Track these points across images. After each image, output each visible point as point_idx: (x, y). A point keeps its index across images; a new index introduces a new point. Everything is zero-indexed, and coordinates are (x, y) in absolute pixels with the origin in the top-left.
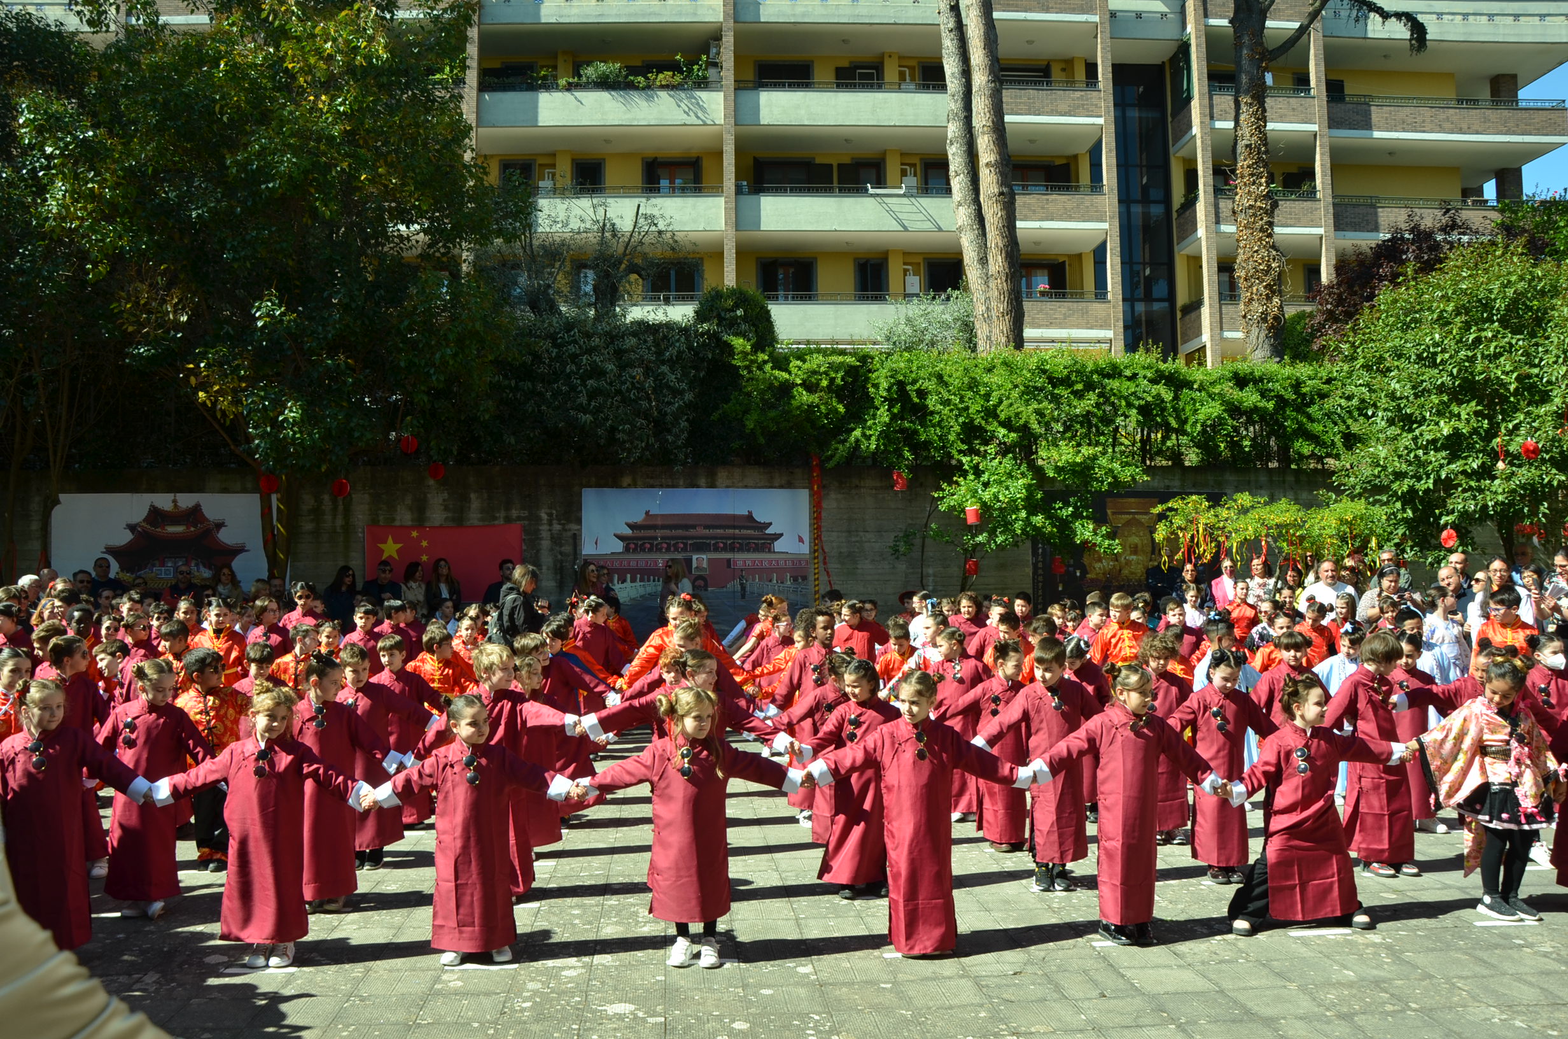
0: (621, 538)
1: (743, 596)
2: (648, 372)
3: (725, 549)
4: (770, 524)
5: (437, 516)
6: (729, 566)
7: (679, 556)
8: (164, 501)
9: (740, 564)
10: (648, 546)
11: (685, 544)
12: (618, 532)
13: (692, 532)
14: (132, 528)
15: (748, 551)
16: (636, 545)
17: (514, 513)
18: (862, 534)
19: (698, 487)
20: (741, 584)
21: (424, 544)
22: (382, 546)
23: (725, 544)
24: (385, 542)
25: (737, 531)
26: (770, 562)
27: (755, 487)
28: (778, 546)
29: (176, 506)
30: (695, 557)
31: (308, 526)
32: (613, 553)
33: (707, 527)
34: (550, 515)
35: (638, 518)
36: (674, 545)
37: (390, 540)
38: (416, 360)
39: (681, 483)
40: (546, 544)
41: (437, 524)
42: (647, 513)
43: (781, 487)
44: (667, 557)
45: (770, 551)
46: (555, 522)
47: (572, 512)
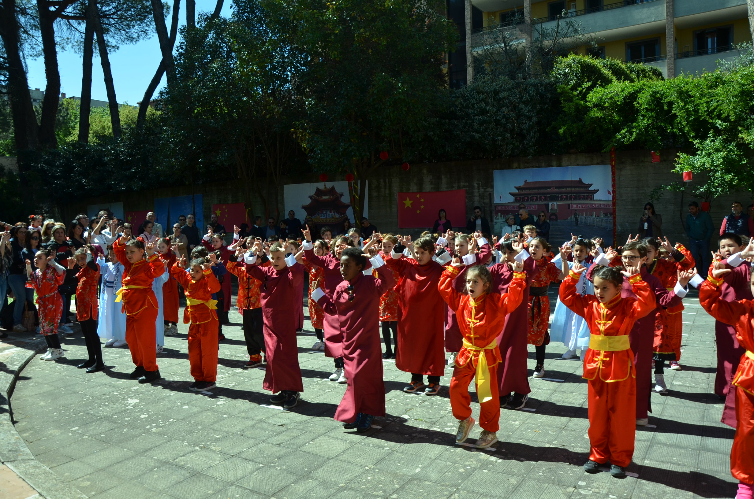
0: (512, 194)
1: (577, 224)
2: (515, 108)
3: (566, 199)
4: (592, 185)
5: (427, 187)
6: (569, 208)
7: (542, 203)
8: (321, 185)
9: (575, 207)
10: (526, 198)
11: (545, 197)
12: (511, 192)
13: (549, 190)
14: (311, 197)
15: (579, 199)
16: (520, 198)
17: (462, 184)
18: (646, 188)
19: (552, 166)
20: (576, 218)
21: (422, 200)
22: (404, 202)
23: (567, 196)
24: (406, 200)
25: (573, 189)
26: (592, 205)
27: (583, 165)
28: (596, 196)
29: (325, 187)
30: (550, 203)
31: (375, 194)
32: (508, 202)
33: (556, 188)
34: (478, 184)
35: (521, 184)
36: (540, 197)
37: (408, 199)
38: (377, 117)
39: (543, 164)
40: (477, 199)
41: (428, 191)
42: (526, 181)
43: (598, 164)
44: (536, 204)
45: (592, 199)
46: (481, 188)
47: (489, 183)
